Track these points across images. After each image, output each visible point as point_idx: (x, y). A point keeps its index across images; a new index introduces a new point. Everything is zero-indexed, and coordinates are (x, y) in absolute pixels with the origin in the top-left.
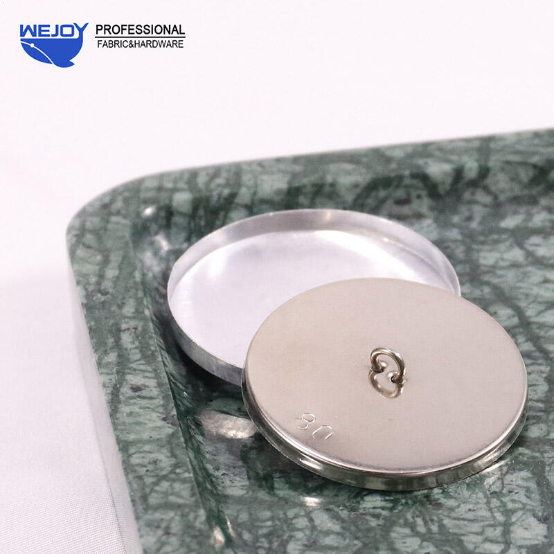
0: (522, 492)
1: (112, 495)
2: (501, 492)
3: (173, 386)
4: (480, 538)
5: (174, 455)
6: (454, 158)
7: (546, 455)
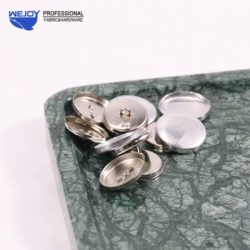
0: (186, 188)
1: (57, 188)
2: (180, 188)
3: (77, 154)
4: (173, 203)
5: (77, 176)
6: (166, 83)
7: (194, 177)
